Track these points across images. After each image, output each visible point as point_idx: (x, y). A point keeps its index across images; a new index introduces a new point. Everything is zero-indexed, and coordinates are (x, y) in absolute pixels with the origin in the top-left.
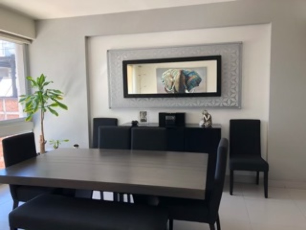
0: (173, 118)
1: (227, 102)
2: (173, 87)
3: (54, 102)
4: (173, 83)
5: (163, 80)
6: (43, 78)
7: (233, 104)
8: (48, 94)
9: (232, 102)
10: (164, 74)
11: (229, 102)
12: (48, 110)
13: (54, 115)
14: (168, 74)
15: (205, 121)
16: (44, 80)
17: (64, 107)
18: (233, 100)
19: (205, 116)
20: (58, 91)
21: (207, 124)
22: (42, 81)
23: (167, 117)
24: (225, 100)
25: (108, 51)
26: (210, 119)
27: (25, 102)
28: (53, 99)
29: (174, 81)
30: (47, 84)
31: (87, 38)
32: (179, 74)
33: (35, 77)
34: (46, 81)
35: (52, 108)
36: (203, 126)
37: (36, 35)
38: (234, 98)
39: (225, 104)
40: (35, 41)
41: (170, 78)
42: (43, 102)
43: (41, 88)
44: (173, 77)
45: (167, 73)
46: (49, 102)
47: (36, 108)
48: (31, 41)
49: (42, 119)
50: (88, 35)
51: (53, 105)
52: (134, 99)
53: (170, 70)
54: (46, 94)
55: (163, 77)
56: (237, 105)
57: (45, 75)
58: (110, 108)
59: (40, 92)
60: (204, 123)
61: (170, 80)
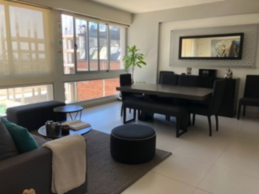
0: (207, 72)
1: (245, 63)
2: (224, 54)
3: (139, 61)
4: (224, 51)
5: (216, 49)
6: (134, 47)
7: (249, 65)
8: (137, 56)
9: (249, 63)
10: (217, 44)
11: (247, 63)
12: (136, 65)
13: (139, 68)
14: (222, 44)
15: (228, 75)
16: (135, 49)
17: (145, 63)
18: (250, 62)
19: (228, 72)
20: (142, 55)
21: (229, 77)
22: (134, 49)
23: (204, 72)
24: (244, 62)
25: (171, 31)
26: (231, 74)
27: (125, 60)
28: (139, 59)
29: (226, 49)
30: (136, 51)
31: (160, 23)
32: (230, 44)
33: (131, 46)
34: (136, 48)
35: (138, 64)
36: (226, 78)
37: (132, 22)
38: (251, 61)
39: (244, 65)
40: (131, 26)
41: (222, 47)
42: (134, 61)
43: (134, 53)
44: (225, 47)
45: (220, 44)
46: (137, 60)
47: (131, 64)
48: (129, 26)
49: (133, 70)
50: (160, 21)
51: (139, 62)
52: (185, 60)
53: (223, 41)
54: (136, 56)
55: (216, 47)
56: (252, 66)
57: (136, 46)
58: (170, 65)
59: (133, 55)
60: (227, 76)
61: (222, 49)
